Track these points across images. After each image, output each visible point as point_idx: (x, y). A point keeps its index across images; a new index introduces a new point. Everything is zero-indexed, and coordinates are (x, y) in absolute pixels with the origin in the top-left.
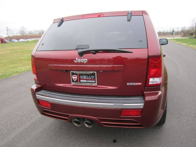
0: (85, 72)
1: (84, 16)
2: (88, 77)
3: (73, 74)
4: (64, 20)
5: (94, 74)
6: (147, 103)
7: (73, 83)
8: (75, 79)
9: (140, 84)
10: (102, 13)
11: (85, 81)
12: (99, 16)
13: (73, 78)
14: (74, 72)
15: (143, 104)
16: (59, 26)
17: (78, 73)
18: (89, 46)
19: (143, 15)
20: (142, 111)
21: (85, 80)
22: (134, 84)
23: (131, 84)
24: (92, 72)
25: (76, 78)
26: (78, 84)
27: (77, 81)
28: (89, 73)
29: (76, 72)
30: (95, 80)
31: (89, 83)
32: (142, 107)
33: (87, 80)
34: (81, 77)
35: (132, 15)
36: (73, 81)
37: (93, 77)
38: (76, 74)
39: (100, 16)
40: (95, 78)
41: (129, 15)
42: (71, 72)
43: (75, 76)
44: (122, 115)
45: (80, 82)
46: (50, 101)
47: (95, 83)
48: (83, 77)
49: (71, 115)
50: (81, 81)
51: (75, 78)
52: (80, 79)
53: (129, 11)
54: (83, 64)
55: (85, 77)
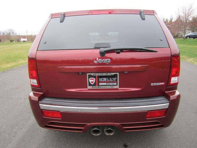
0: (105, 73)
1: (92, 12)
2: (109, 79)
3: (90, 76)
5: (115, 76)
7: (89, 87)
8: (92, 82)
9: (163, 83)
10: (112, 10)
11: (106, 84)
12: (110, 13)
13: (90, 81)
14: (92, 74)
15: (169, 104)
17: (96, 75)
18: (110, 44)
19: (154, 15)
22: (158, 84)
23: (155, 84)
24: (113, 74)
25: (94, 81)
26: (96, 87)
27: (95, 85)
28: (110, 75)
29: (94, 74)
30: (117, 83)
31: (109, 86)
32: (167, 107)
34: (101, 79)
36: (90, 85)
37: (115, 79)
38: (95, 77)
39: (112, 13)
40: (117, 80)
41: (142, 14)
42: (88, 74)
43: (92, 79)
44: (147, 118)
45: (98, 85)
47: (117, 85)
48: (103, 80)
50: (100, 84)
51: (92, 81)
52: (99, 82)
55: (105, 79)
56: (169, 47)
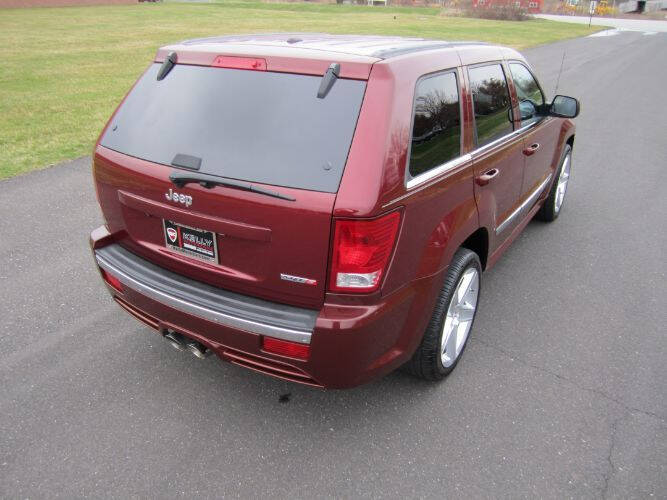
0: (192, 226)
1: (221, 59)
2: (199, 240)
3: (169, 225)
4: (179, 61)
5: (210, 236)
6: (318, 333)
7: (169, 248)
8: (173, 237)
9: (312, 281)
10: (264, 59)
11: (194, 248)
12: (255, 68)
13: (169, 233)
14: (170, 221)
15: (310, 334)
16: (162, 76)
17: (178, 225)
18: (200, 160)
19: (367, 81)
20: (310, 349)
21: (192, 244)
22: (298, 280)
23: (290, 278)
25: (176, 237)
26: (180, 250)
27: (176, 244)
29: (173, 221)
30: (214, 254)
31: (201, 255)
32: (307, 342)
33: (197, 246)
34: (186, 236)
36: (170, 242)
37: (209, 243)
38: (175, 227)
39: (258, 68)
40: (212, 245)
42: (164, 219)
43: (172, 231)
44: (265, 349)
45: (183, 247)
47: (214, 257)
48: (189, 237)
49: (162, 321)
50: (186, 245)
51: (172, 234)
52: (183, 241)
53: (331, 62)
55: (192, 238)
56: (337, 193)
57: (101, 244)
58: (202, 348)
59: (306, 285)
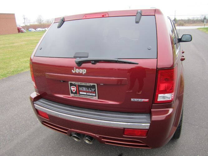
0: (84, 83)
1: (86, 16)
2: (88, 89)
3: (72, 85)
4: (65, 20)
5: (94, 87)
6: (153, 123)
7: (72, 95)
8: (74, 90)
9: (147, 100)
10: (107, 13)
12: (103, 16)
13: (72, 89)
14: (73, 83)
15: (149, 124)
16: (60, 26)
17: (77, 84)
19: (155, 15)
20: (148, 131)
21: (84, 92)
22: (140, 100)
23: (136, 100)
24: (92, 84)
25: (76, 90)
26: (77, 96)
27: (76, 93)
28: (89, 85)
29: (75, 82)
30: (96, 94)
31: (89, 96)
33: (86, 92)
34: (80, 89)
35: (142, 14)
36: (72, 93)
37: (93, 90)
38: (75, 85)
39: (105, 16)
40: (95, 91)
41: (139, 15)
42: (69, 82)
43: (74, 87)
44: (125, 135)
45: (79, 94)
46: (48, 113)
47: (96, 96)
48: (82, 89)
49: (70, 129)
50: (81, 93)
51: (73, 89)
52: (79, 91)
53: (138, 10)
54: (81, 74)
55: (84, 89)
56: (157, 58)
57: (36, 99)
58: (91, 138)
59: (144, 102)
